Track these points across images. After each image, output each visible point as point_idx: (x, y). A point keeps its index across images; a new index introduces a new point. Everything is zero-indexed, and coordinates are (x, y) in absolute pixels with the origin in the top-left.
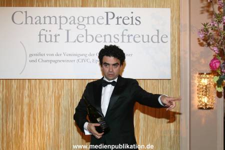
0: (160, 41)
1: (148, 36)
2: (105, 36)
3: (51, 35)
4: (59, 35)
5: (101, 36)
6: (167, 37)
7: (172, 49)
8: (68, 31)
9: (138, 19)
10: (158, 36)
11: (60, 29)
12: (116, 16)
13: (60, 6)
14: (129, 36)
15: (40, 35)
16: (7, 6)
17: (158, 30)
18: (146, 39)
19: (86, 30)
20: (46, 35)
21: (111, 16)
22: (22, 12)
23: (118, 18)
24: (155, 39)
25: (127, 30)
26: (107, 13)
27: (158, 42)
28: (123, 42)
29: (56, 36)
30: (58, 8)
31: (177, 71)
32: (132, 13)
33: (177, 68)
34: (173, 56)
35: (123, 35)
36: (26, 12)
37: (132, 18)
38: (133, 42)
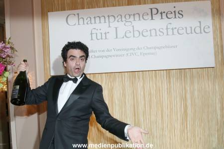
0: (202, 31)
1: (191, 28)
2: (150, 31)
3: (101, 33)
4: (108, 33)
5: (147, 31)
6: (209, 27)
7: (214, 39)
8: (116, 28)
9: (180, 12)
10: (200, 27)
11: (109, 27)
12: (159, 12)
13: (108, 6)
14: (173, 29)
15: (92, 34)
16: (61, 10)
17: (200, 22)
18: (189, 31)
19: (133, 26)
20: (96, 34)
21: (154, 11)
22: (75, 15)
23: (161, 13)
24: (198, 30)
25: (170, 24)
26: (151, 9)
27: (201, 33)
28: (167, 35)
29: (105, 33)
30: (106, 9)
31: (220, 59)
32: (175, 7)
33: (220, 56)
34: (216, 45)
35: (167, 29)
36: (78, 14)
37: (175, 12)
38: (177, 34)
